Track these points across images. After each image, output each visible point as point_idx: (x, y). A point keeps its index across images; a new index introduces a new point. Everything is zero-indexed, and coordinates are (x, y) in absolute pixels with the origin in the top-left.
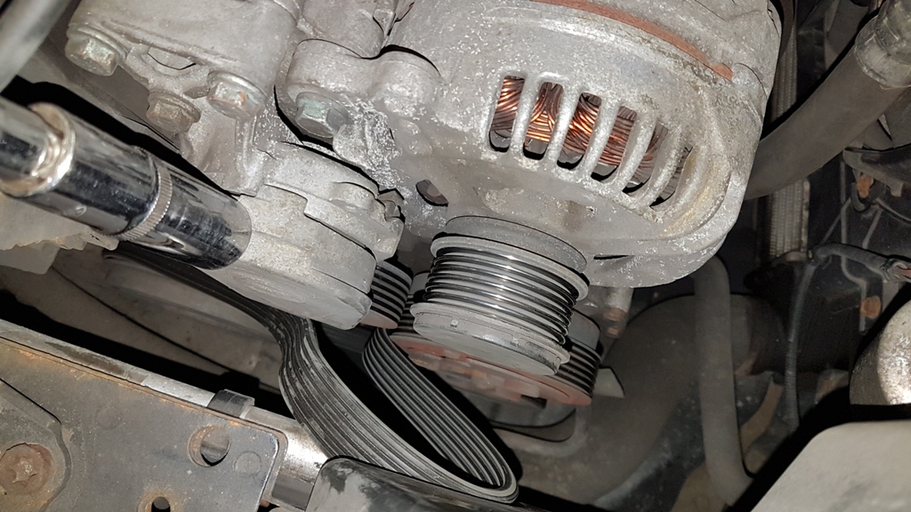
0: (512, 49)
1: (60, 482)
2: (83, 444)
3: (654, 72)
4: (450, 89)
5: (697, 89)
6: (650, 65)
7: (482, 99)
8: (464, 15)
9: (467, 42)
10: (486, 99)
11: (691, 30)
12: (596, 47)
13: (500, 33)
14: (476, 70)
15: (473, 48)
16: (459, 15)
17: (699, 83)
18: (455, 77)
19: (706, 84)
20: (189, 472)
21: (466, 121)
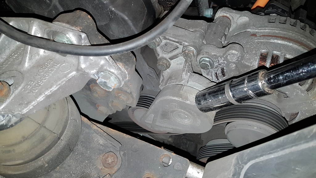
0: (263, 46)
1: (119, 166)
2: (126, 156)
4: (247, 55)
7: (256, 57)
8: (248, 40)
9: (250, 45)
10: (257, 57)
12: (287, 46)
13: (259, 43)
14: (253, 51)
15: (252, 47)
16: (247, 39)
18: (248, 52)
20: (159, 167)
21: (251, 63)
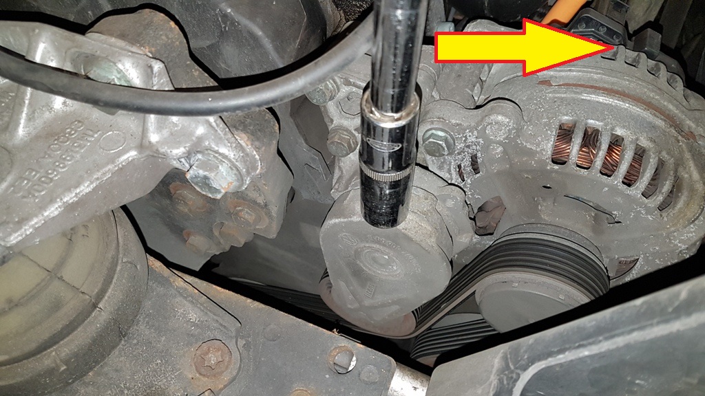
0: (565, 108)
1: (234, 373)
2: (252, 350)
3: (654, 127)
4: (528, 126)
5: (678, 141)
6: (650, 123)
7: (549, 132)
8: (532, 93)
9: (536, 104)
10: (552, 132)
11: (670, 110)
12: (618, 110)
13: (555, 101)
14: (542, 118)
15: (541, 108)
16: (529, 92)
17: (680, 138)
18: (531, 120)
19: (683, 139)
20: (327, 376)
21: (538, 145)
